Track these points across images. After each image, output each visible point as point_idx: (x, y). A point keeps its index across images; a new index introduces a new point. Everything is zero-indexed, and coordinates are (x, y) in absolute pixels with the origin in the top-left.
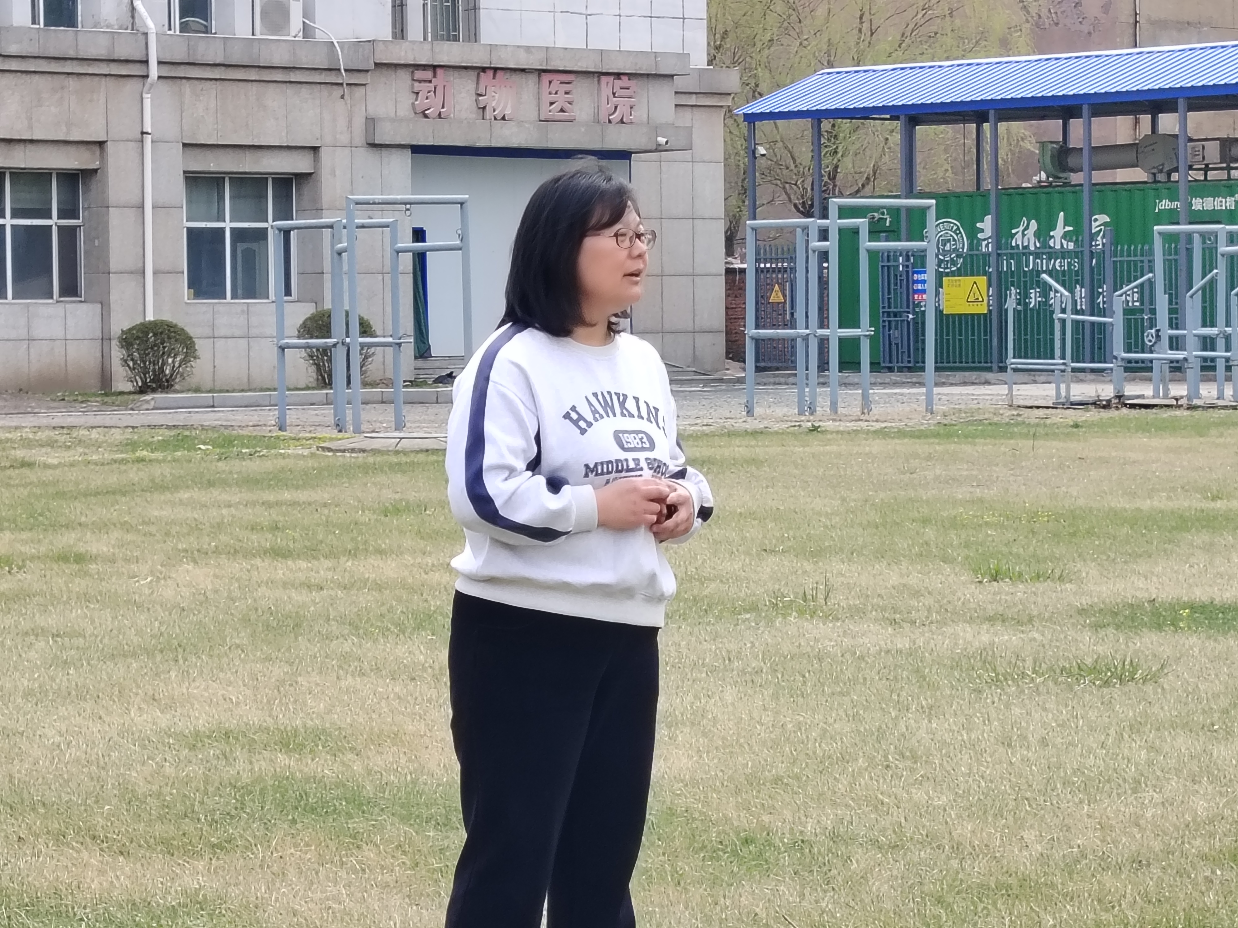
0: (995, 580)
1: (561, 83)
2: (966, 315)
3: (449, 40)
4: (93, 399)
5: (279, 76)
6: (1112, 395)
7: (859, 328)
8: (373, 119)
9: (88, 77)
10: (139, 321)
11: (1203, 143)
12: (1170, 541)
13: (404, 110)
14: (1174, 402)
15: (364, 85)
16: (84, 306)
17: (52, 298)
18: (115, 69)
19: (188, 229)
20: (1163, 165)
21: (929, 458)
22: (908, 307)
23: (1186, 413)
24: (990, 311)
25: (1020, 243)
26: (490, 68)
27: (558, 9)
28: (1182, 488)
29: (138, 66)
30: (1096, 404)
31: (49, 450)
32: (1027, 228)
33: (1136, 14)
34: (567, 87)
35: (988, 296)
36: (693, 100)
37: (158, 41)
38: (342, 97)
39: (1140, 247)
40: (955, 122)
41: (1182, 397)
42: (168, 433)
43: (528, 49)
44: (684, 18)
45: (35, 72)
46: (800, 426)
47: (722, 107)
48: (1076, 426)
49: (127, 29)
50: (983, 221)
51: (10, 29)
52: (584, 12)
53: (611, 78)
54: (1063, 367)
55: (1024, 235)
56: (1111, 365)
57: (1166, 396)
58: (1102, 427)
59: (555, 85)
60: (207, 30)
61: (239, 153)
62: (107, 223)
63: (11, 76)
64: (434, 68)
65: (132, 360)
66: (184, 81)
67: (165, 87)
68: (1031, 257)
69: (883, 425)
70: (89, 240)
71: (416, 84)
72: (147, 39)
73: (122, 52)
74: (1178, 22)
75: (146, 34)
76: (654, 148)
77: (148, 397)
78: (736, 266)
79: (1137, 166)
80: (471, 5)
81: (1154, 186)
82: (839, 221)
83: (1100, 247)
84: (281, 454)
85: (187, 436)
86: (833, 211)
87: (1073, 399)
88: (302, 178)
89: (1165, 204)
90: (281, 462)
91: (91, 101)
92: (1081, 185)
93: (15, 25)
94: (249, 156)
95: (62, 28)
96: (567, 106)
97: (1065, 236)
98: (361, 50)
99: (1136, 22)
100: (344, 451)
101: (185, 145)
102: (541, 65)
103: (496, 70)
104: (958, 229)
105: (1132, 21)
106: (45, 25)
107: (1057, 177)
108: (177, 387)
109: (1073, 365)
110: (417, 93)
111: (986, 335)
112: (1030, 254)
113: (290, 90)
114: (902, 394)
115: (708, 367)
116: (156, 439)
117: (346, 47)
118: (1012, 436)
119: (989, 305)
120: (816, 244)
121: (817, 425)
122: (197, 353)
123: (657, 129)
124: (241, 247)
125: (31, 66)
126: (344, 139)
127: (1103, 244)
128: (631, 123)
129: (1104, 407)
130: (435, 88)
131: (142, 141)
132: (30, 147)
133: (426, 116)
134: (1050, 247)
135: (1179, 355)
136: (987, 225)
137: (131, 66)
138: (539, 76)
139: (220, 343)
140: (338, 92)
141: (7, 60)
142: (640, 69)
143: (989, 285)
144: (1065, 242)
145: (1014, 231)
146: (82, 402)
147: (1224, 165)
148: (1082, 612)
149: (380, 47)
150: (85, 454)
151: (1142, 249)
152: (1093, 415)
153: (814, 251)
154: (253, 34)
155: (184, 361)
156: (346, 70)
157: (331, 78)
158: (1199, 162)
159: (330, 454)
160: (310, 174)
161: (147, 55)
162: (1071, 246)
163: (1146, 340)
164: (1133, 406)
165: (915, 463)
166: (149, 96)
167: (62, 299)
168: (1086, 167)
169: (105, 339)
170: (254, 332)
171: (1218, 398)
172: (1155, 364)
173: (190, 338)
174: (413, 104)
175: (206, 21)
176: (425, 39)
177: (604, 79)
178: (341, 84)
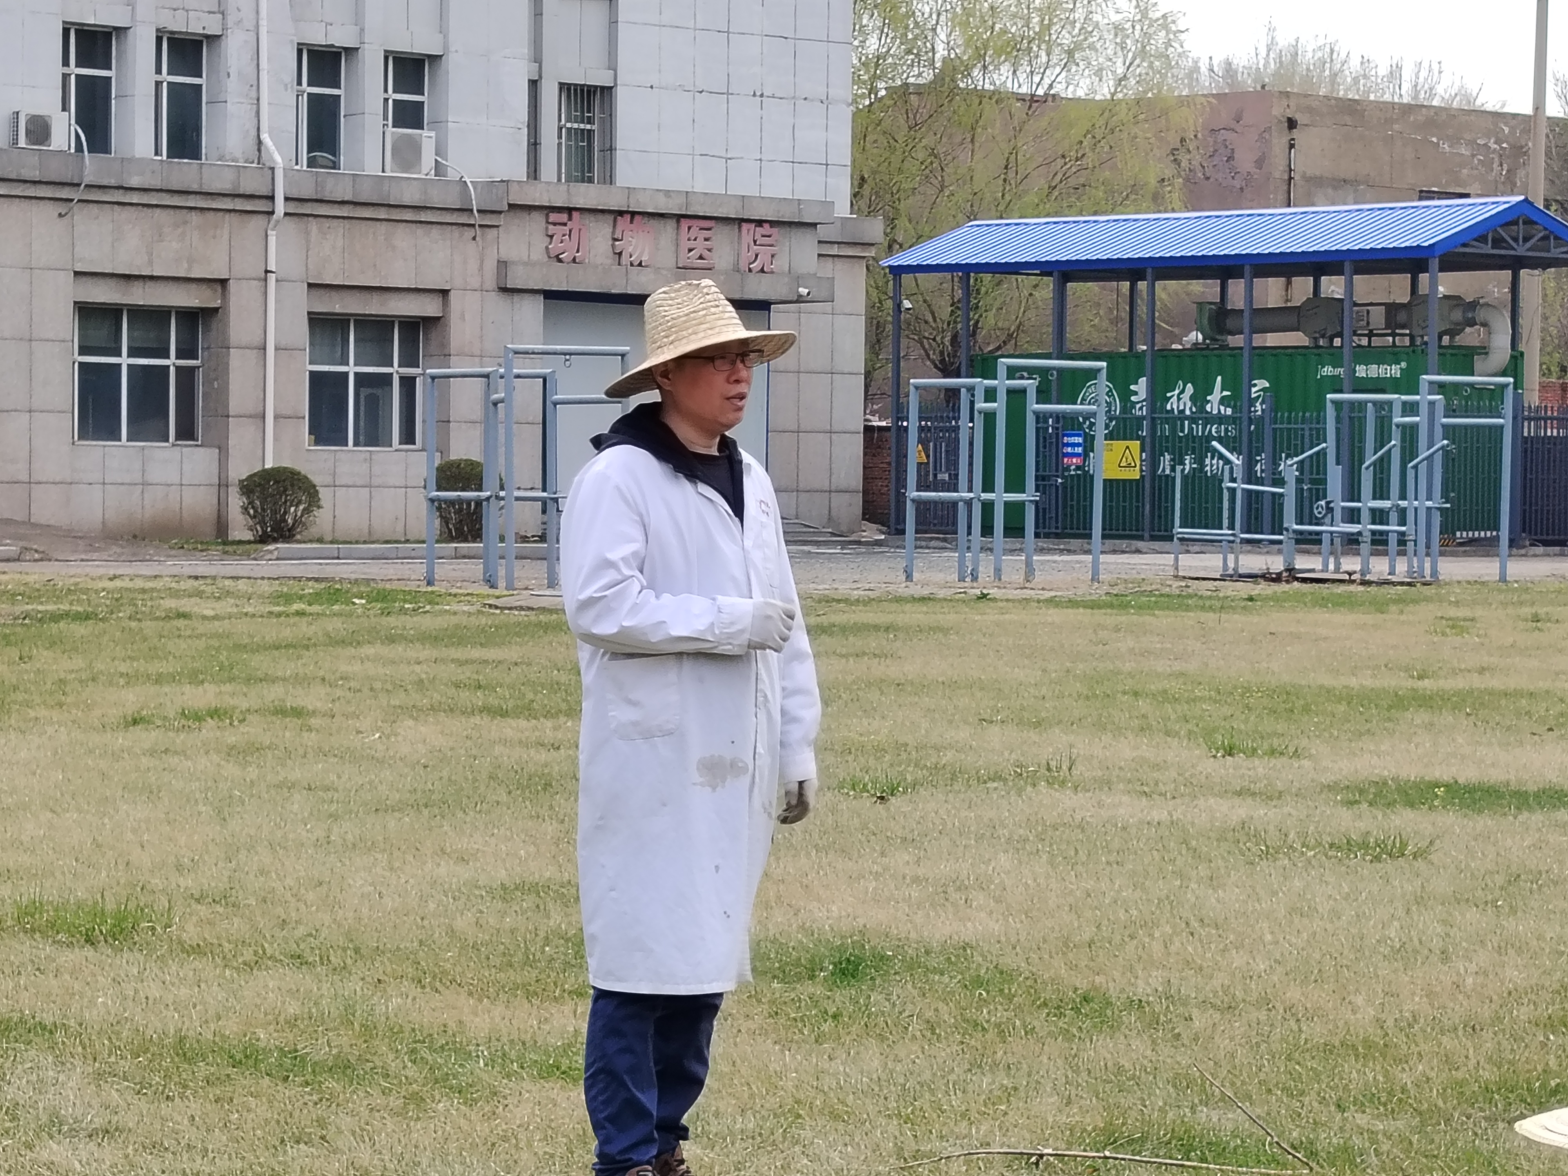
0: (1230, 755)
1: (701, 229)
2: (1117, 481)
3: (583, 181)
4: (213, 547)
5: (409, 215)
6: (1282, 568)
7: (1024, 492)
8: (505, 263)
9: (212, 213)
10: (258, 468)
11: (1369, 308)
12: (1389, 720)
13: (538, 254)
14: (1347, 577)
15: (497, 227)
16: (202, 450)
17: (167, 440)
18: (240, 204)
19: (311, 373)
20: (1325, 329)
21: (1117, 629)
22: (1057, 471)
23: (1361, 588)
24: (1142, 477)
25: (1175, 407)
26: (627, 212)
27: (697, 152)
28: (1386, 666)
29: (264, 202)
30: (1267, 577)
31: (198, 600)
32: (1182, 392)
33: (1291, 170)
34: (706, 234)
35: (1142, 461)
36: (835, 250)
37: (285, 176)
38: (474, 238)
39: (1301, 414)
40: (1109, 279)
41: (1355, 572)
42: (317, 586)
43: (667, 193)
44: (827, 165)
45: (157, 206)
46: (965, 593)
47: (864, 257)
48: (1251, 599)
49: (253, 162)
50: (1137, 383)
51: (131, 160)
52: (723, 154)
53: (753, 225)
54: (1231, 538)
55: (1179, 399)
56: (1281, 537)
57: (1337, 570)
58: (1277, 600)
59: (694, 232)
60: (335, 165)
61: (366, 295)
62: (227, 364)
63: (132, 209)
64: (570, 210)
65: (253, 507)
66: (310, 219)
67: (291, 225)
68: (1186, 422)
69: (1053, 594)
70: (208, 382)
71: (551, 227)
72: (273, 173)
73: (247, 187)
74: (1334, 179)
75: (272, 169)
76: (795, 298)
77: (271, 547)
78: (875, 424)
79: (1298, 330)
80: (608, 146)
81: (1315, 351)
82: (1007, 382)
83: (1259, 413)
84: (446, 611)
85: (338, 590)
86: (1002, 371)
87: (1241, 571)
88: (430, 322)
89: (1327, 371)
90: (454, 620)
91: (214, 237)
92: (1241, 348)
93: (137, 156)
94: (376, 297)
95: (186, 161)
96: (706, 253)
97: (1223, 401)
98: (494, 191)
99: (1290, 178)
100: (510, 609)
101: (310, 285)
102: (680, 209)
103: (633, 214)
104: (1111, 391)
105: (1286, 177)
106: (168, 157)
107: (1213, 339)
108: (298, 537)
109: (1243, 536)
110: (551, 237)
111: (1138, 501)
112: (1187, 418)
113: (420, 230)
114: (1055, 562)
115: (844, 528)
116: (306, 591)
117: (479, 187)
118: (1188, 608)
119: (1141, 471)
120: (980, 405)
121: (985, 591)
122: (322, 503)
123: (798, 280)
124: (364, 391)
125: (153, 199)
126: (475, 282)
127: (1263, 410)
128: (772, 272)
129: (1273, 580)
130: (570, 231)
131: (266, 280)
132: (149, 284)
133: (560, 261)
134: (1207, 412)
135: (1354, 528)
136: (1141, 388)
137: (257, 201)
138: (678, 222)
139: (340, 492)
140: (470, 233)
141: (129, 192)
142: (783, 216)
143: (1142, 450)
144: (1222, 408)
145: (1169, 395)
146: (202, 551)
147: (1389, 331)
148: (1331, 788)
149: (514, 188)
150: (237, 606)
151: (1303, 416)
152: (1262, 588)
153: (980, 413)
154: (383, 171)
155: (307, 511)
156: (479, 211)
157: (463, 219)
158: (1361, 328)
159: (498, 611)
160: (438, 319)
161: (273, 190)
162: (1229, 411)
163: (1316, 512)
164: (1304, 580)
165: (1103, 634)
166: (274, 233)
167: (179, 442)
168: (1246, 330)
169: (223, 485)
170: (376, 481)
171: (1390, 574)
172: (1326, 538)
173: (314, 486)
174: (547, 248)
175: (334, 155)
176: (559, 179)
177: (745, 226)
178: (473, 226)
